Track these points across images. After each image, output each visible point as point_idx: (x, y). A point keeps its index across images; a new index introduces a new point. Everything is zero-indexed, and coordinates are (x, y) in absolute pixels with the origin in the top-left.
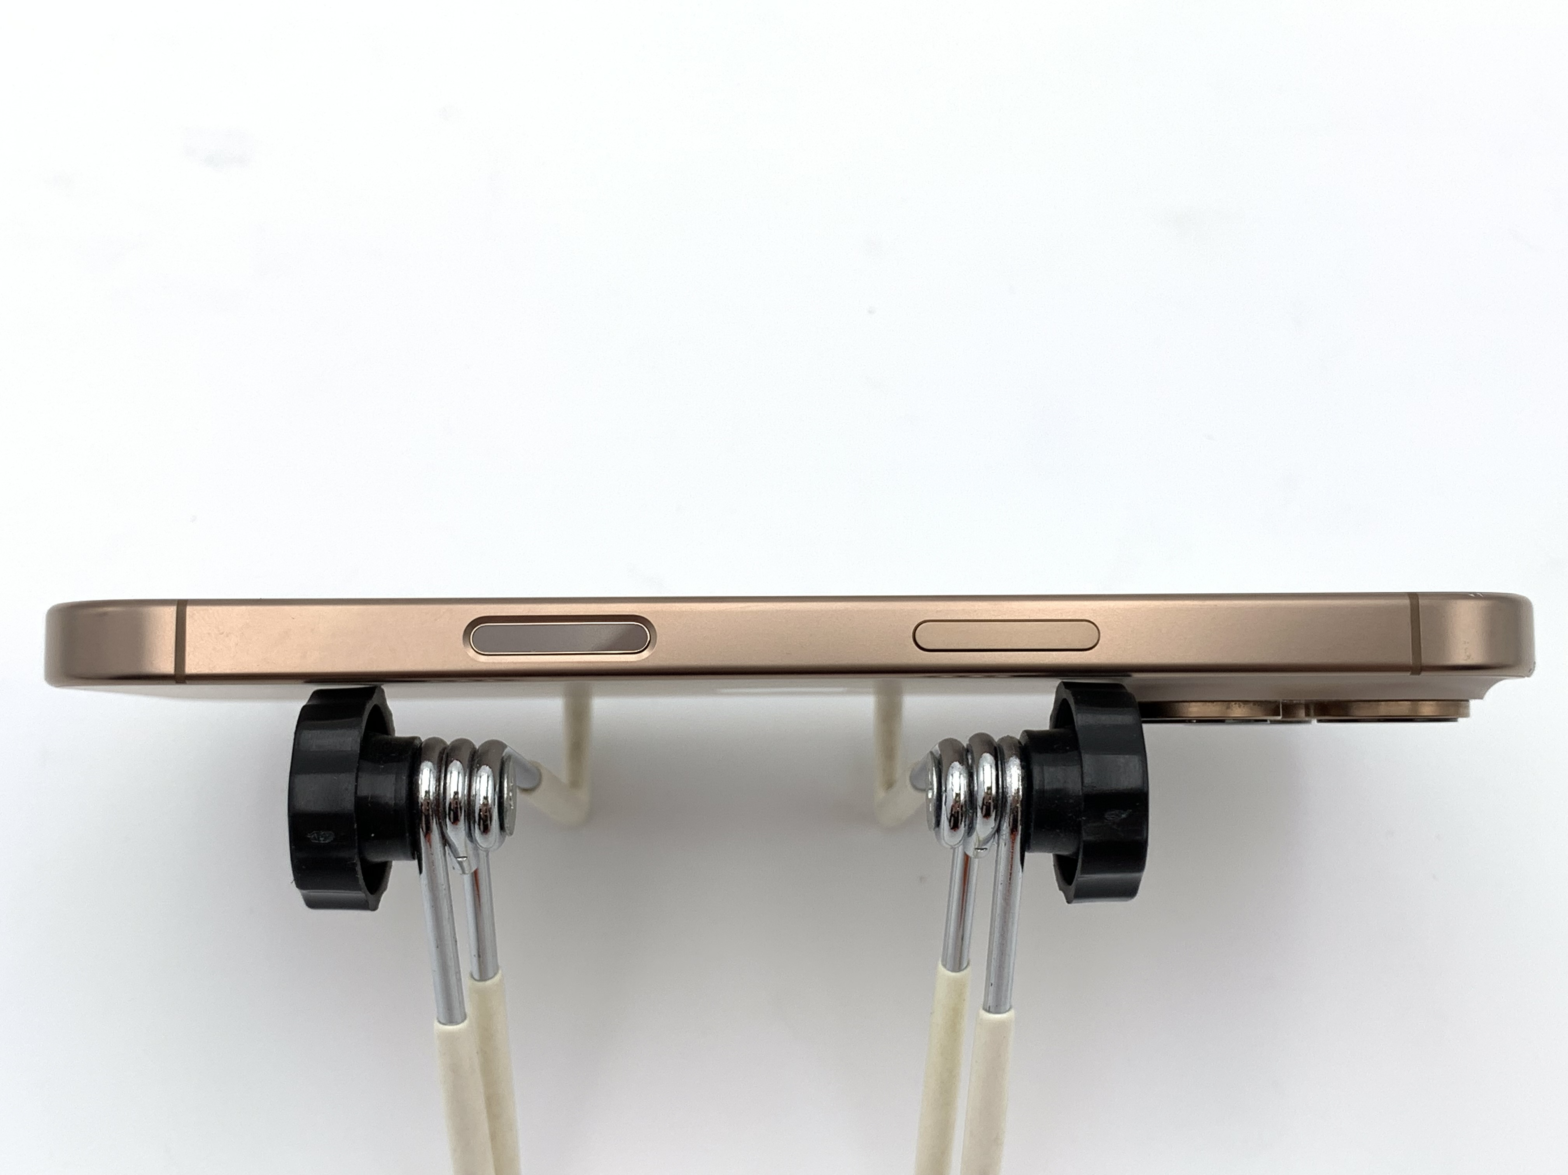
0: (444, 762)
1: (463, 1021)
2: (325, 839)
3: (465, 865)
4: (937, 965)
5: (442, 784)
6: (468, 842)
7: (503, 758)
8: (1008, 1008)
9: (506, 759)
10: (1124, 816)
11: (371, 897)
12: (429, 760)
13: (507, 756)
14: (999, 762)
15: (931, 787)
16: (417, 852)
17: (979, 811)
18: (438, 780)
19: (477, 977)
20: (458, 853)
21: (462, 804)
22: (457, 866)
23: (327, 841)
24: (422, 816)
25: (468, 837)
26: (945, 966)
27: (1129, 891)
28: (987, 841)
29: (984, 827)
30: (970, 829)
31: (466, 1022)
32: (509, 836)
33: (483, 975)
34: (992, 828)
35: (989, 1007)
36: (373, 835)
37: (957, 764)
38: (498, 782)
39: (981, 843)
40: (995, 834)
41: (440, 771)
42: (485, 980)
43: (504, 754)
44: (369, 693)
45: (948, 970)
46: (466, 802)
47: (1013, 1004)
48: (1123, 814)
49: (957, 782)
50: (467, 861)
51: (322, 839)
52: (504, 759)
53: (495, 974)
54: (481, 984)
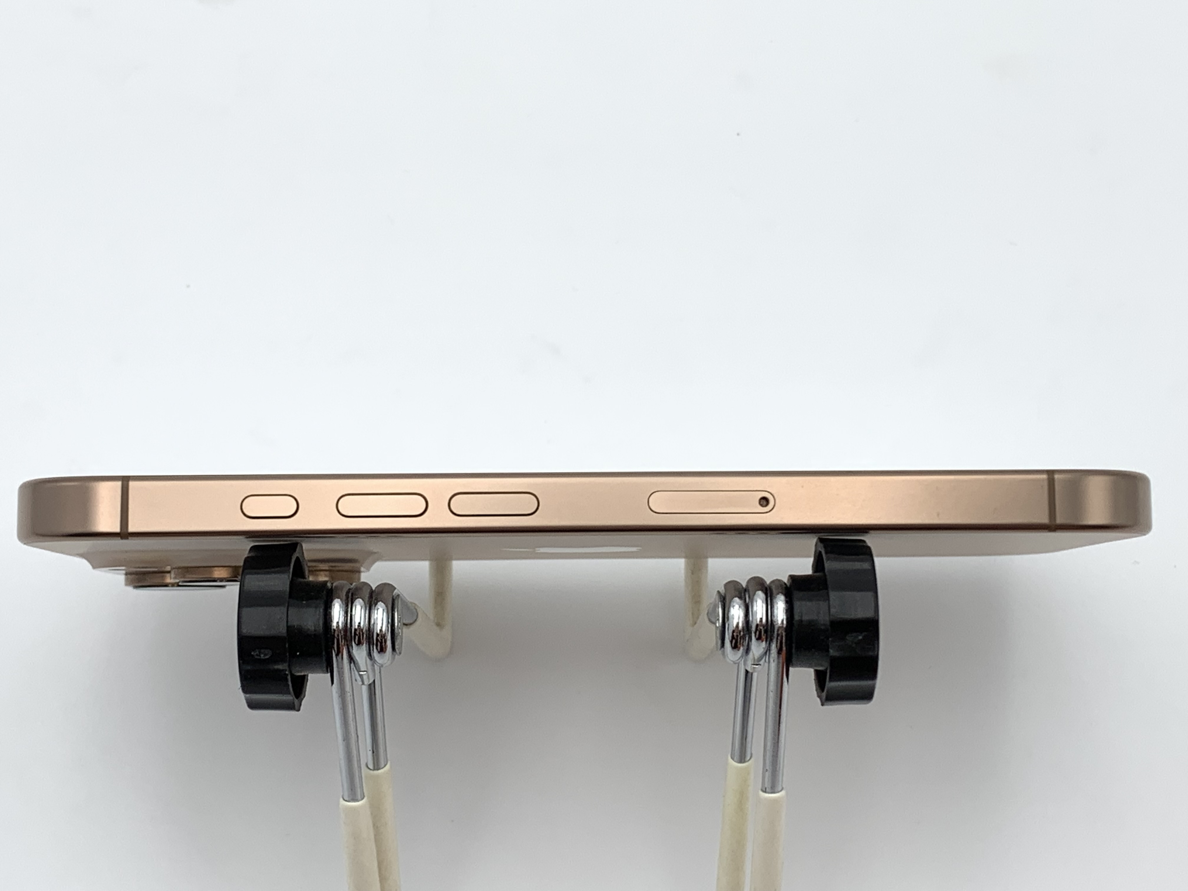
0: (350, 599)
1: (362, 799)
2: (265, 655)
3: (365, 677)
4: (727, 759)
5: (349, 615)
6: (368, 660)
7: (393, 596)
8: (780, 789)
9: (396, 597)
10: (860, 638)
11: (296, 701)
12: (338, 598)
13: (397, 594)
14: (769, 598)
15: (718, 618)
16: (330, 667)
17: (753, 635)
18: (346, 613)
19: (371, 767)
20: (359, 668)
21: (364, 631)
22: (358, 678)
23: (267, 657)
24: (334, 639)
25: (368, 656)
26: (732, 758)
27: (867, 696)
28: (760, 659)
29: (757, 648)
30: (748, 650)
31: (364, 801)
32: (398, 655)
33: (377, 766)
34: (763, 648)
35: (766, 789)
36: (298, 654)
37: (737, 599)
38: (390, 614)
39: (756, 661)
40: (766, 653)
41: (347, 606)
42: (378, 769)
43: (394, 594)
44: (294, 546)
45: (735, 761)
46: (367, 629)
47: (784, 786)
48: (860, 636)
49: (737, 614)
50: (367, 674)
51: (262, 656)
52: (394, 598)
53: (385, 766)
54: (376, 772)
